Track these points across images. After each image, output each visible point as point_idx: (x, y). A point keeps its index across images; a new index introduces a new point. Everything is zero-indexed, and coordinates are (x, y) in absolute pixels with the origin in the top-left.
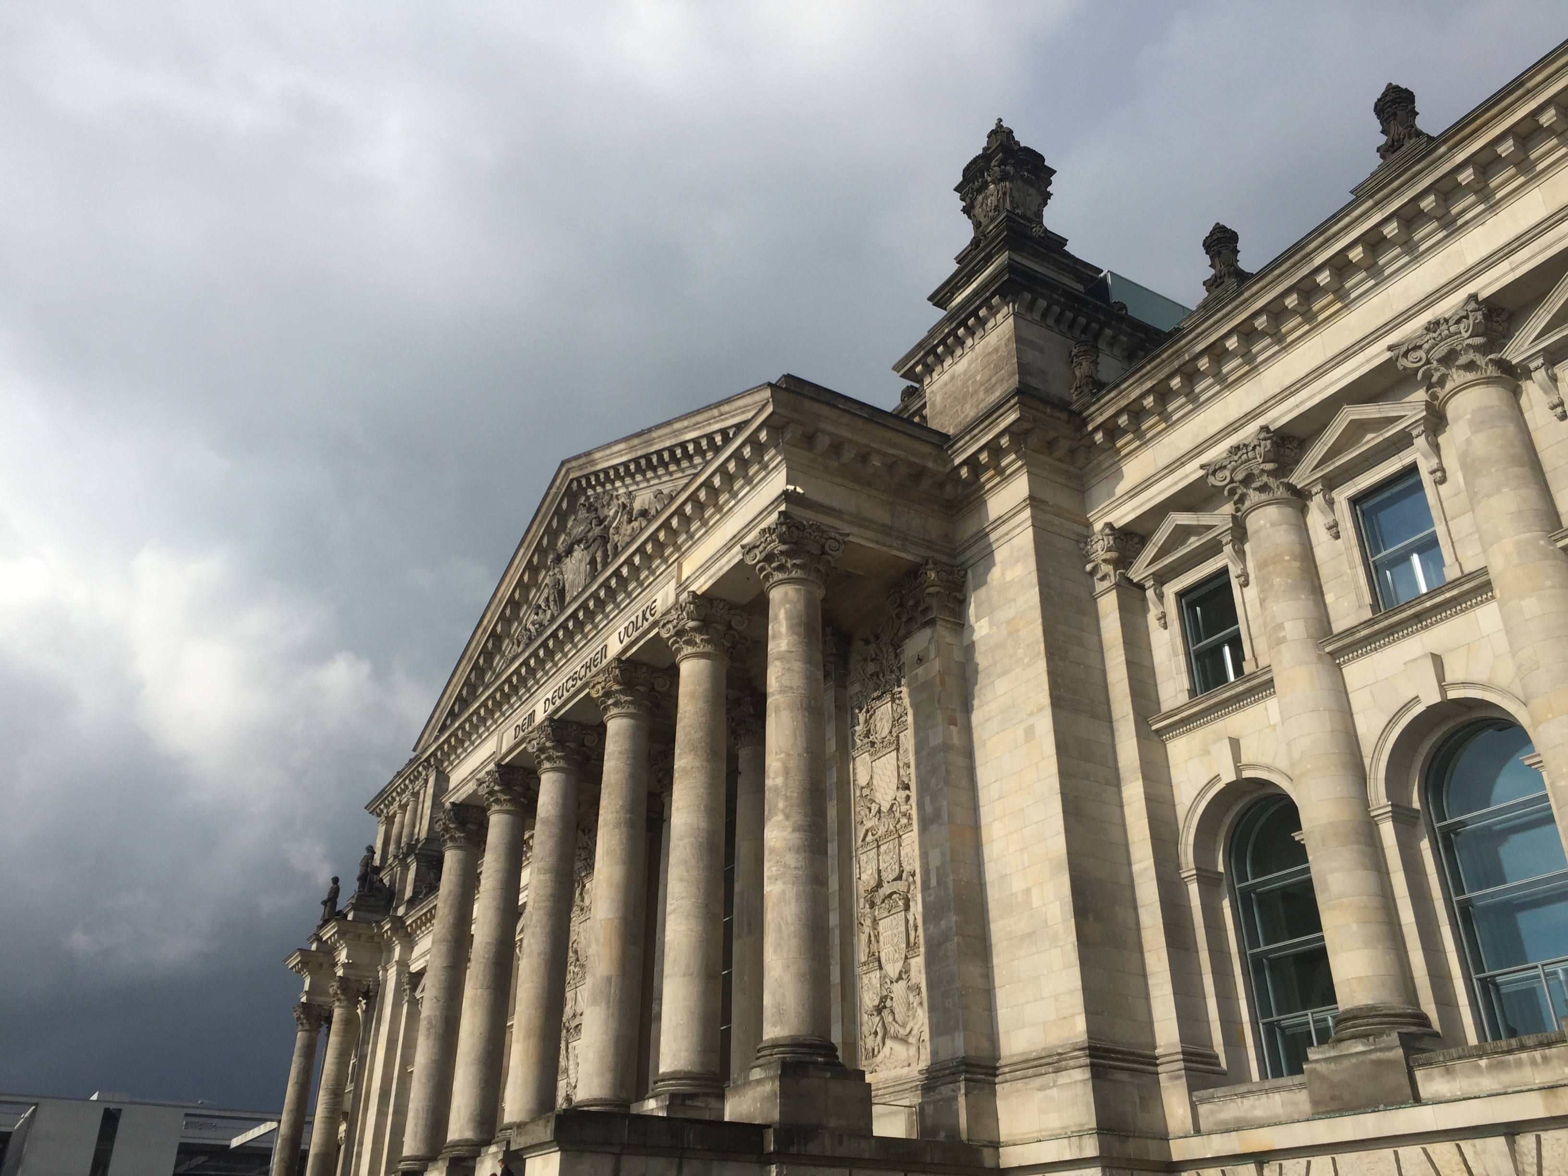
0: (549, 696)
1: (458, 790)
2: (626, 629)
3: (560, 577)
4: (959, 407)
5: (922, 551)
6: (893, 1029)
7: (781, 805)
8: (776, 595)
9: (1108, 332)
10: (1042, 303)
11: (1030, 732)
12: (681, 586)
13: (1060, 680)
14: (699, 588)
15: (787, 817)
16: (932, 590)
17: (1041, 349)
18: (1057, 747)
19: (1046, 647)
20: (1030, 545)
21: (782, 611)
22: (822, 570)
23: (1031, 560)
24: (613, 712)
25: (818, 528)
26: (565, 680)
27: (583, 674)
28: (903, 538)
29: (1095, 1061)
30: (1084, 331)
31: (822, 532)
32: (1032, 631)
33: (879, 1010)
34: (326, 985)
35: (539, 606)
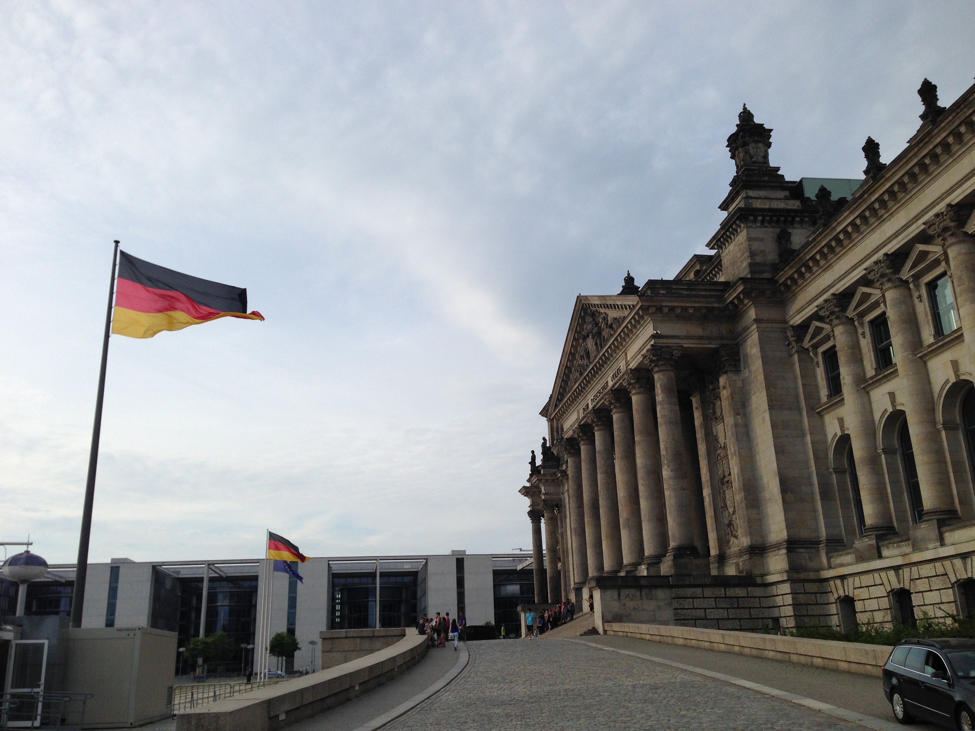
0: (592, 398)
1: (567, 433)
2: (613, 375)
3: (587, 346)
4: (732, 267)
5: (719, 342)
6: (734, 532)
7: (666, 462)
8: (656, 376)
10: (761, 219)
11: (764, 419)
12: (627, 364)
13: (773, 398)
14: (633, 366)
15: (668, 467)
16: (724, 359)
17: (762, 240)
18: (772, 427)
19: (766, 385)
20: (758, 340)
21: (658, 384)
22: (672, 363)
23: (758, 347)
24: (614, 411)
25: (668, 347)
26: (596, 392)
27: (602, 391)
28: (709, 338)
29: (789, 546)
30: (785, 222)
31: (671, 347)
32: (761, 377)
33: (729, 525)
34: (538, 500)
35: (582, 356)
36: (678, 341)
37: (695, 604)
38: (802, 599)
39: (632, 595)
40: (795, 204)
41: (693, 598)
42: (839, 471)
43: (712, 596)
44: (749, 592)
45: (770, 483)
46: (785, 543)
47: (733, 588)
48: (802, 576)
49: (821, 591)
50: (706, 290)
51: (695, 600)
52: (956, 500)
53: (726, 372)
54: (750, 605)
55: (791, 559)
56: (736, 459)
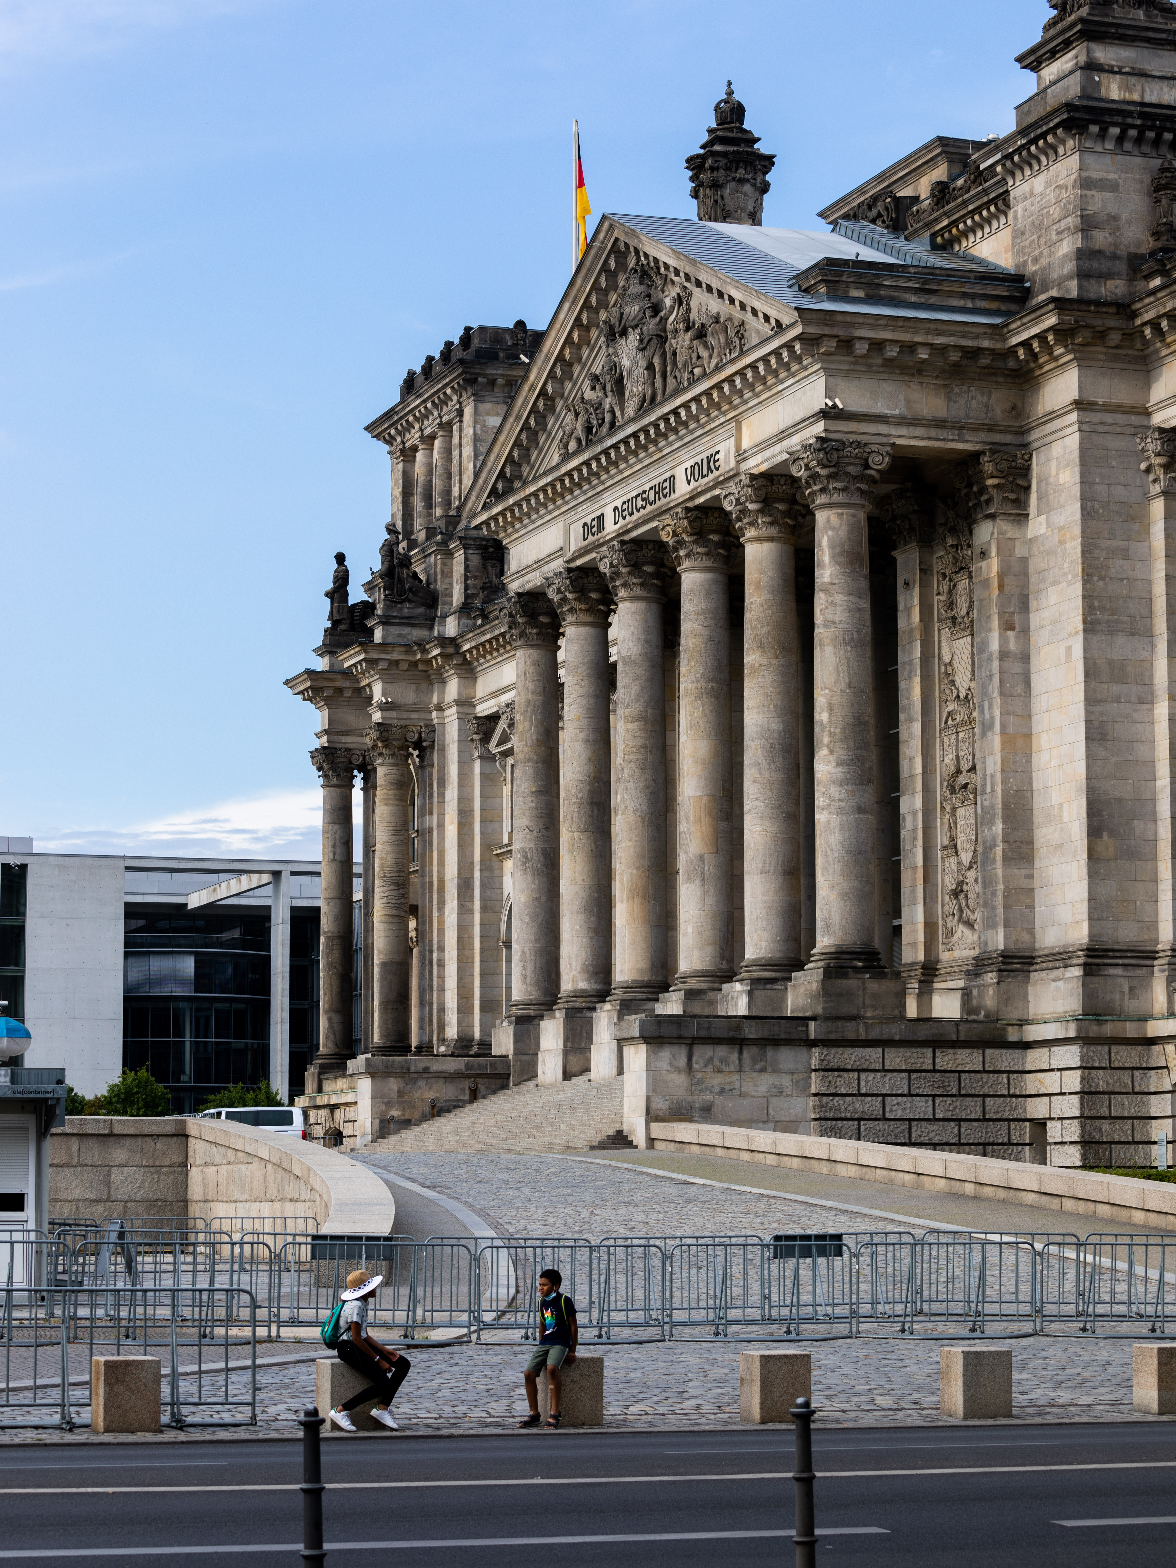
0: (619, 505)
1: (523, 576)
2: (693, 469)
3: (616, 359)
6: (967, 913)
8: (821, 517)
10: (1114, 132)
11: (1069, 649)
12: (741, 456)
13: (1096, 603)
14: (757, 466)
16: (990, 482)
17: (1113, 187)
18: (1087, 675)
19: (1083, 569)
20: (1076, 453)
21: (825, 539)
22: (864, 487)
23: (1077, 469)
24: (686, 564)
25: (859, 444)
26: (634, 494)
27: (652, 498)
28: (960, 427)
29: (1090, 960)
31: (866, 444)
32: (1074, 548)
33: (956, 893)
34: (351, 719)
35: (596, 378)
36: (882, 429)
37: (863, 1084)
38: (1102, 1080)
39: (721, 1062)
41: (859, 1071)
43: (903, 1068)
44: (988, 1059)
45: (1066, 807)
46: (1081, 953)
47: (951, 1051)
48: (1109, 1029)
49: (1144, 1065)
50: (965, 295)
51: (863, 1076)
53: (992, 517)
54: (986, 1090)
55: (1089, 996)
56: (996, 740)
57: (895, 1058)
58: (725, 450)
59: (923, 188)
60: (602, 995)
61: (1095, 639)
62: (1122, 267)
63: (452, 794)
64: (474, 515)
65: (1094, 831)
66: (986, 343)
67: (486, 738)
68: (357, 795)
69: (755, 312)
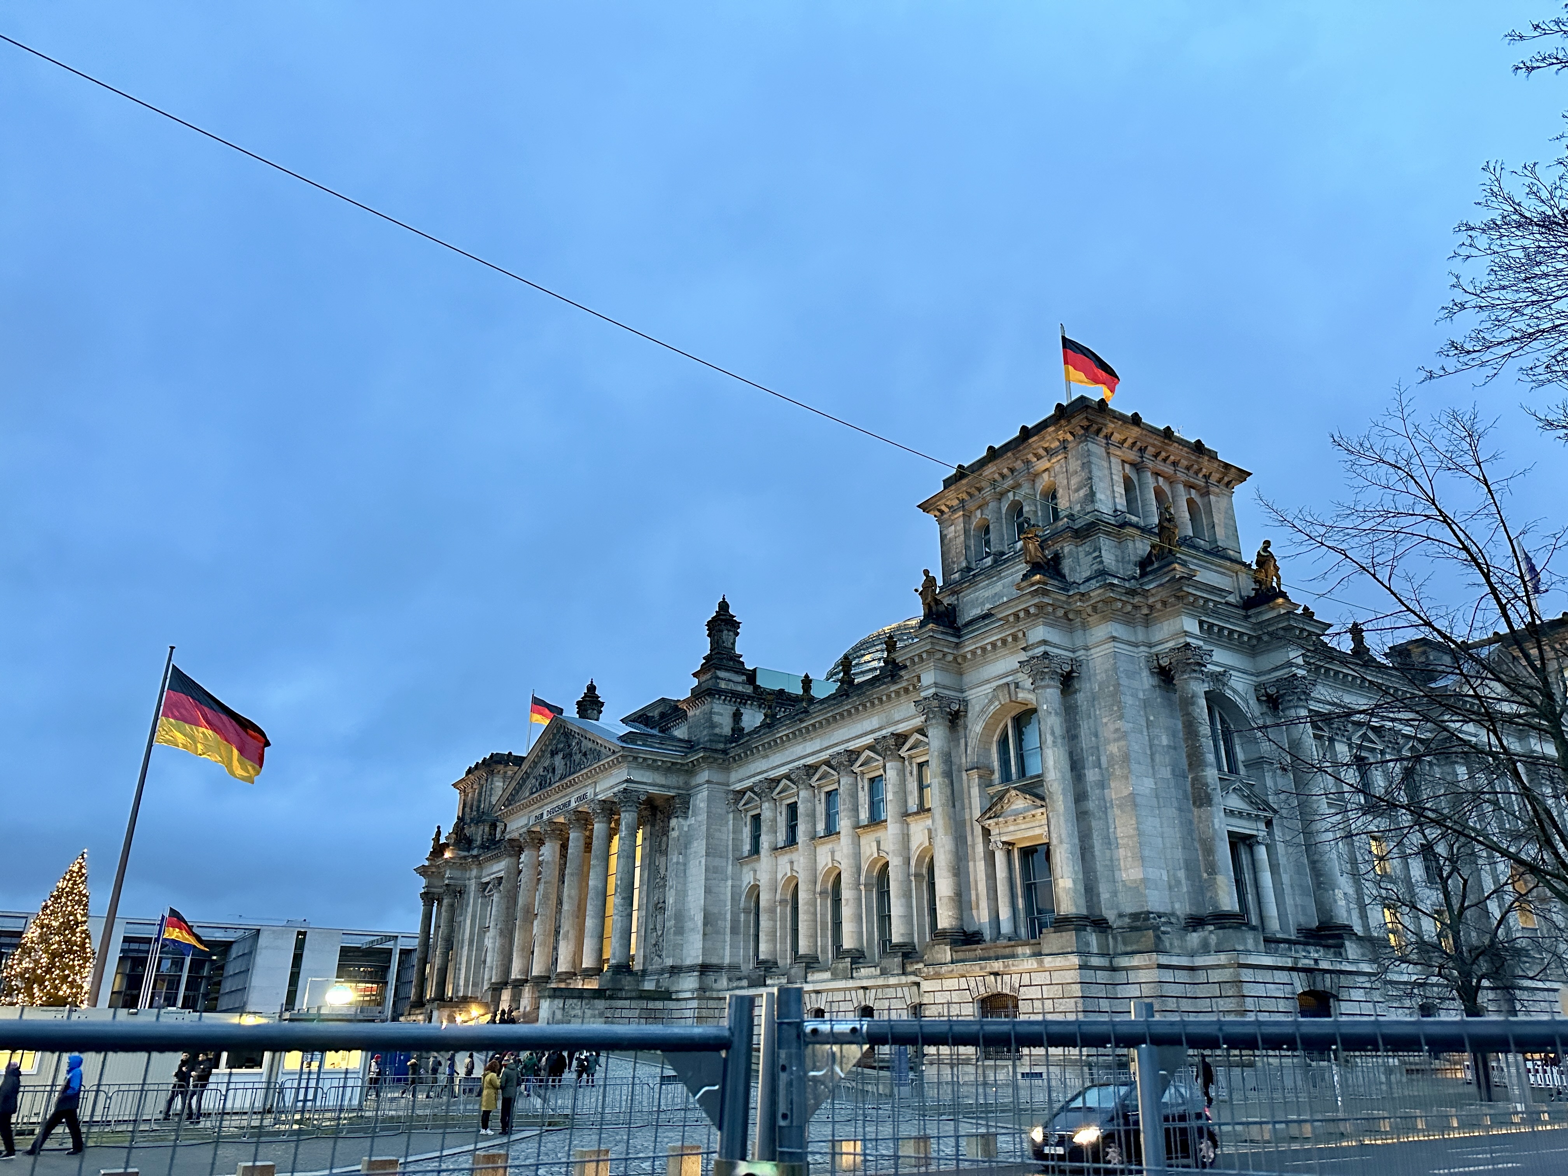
0: (549, 810)
2: (577, 798)
3: (553, 762)
5: (676, 791)
6: (658, 952)
8: (622, 815)
9: (749, 702)
10: (723, 697)
11: (700, 862)
12: (596, 794)
14: (601, 798)
16: (677, 806)
17: (721, 715)
18: (706, 870)
19: (706, 834)
20: (706, 796)
21: (623, 822)
22: (637, 806)
23: (706, 803)
24: (572, 831)
25: (635, 791)
26: (555, 807)
27: (562, 808)
28: (669, 788)
29: (701, 970)
30: (740, 703)
31: (639, 792)
32: (704, 828)
33: (655, 945)
34: (437, 882)
35: (545, 768)
36: (645, 787)
38: (704, 1013)
39: (575, 1002)
40: (749, 690)
42: (747, 911)
45: (696, 915)
46: (699, 967)
48: (708, 994)
50: (673, 746)
51: (623, 1010)
52: (819, 950)
53: (677, 817)
55: (701, 981)
56: (673, 892)
57: (634, 1004)
58: (590, 792)
59: (656, 713)
60: (526, 981)
61: (709, 859)
62: (722, 739)
63: (470, 909)
64: (496, 812)
65: (705, 924)
66: (679, 761)
67: (484, 890)
68: (435, 909)
69: (605, 747)
